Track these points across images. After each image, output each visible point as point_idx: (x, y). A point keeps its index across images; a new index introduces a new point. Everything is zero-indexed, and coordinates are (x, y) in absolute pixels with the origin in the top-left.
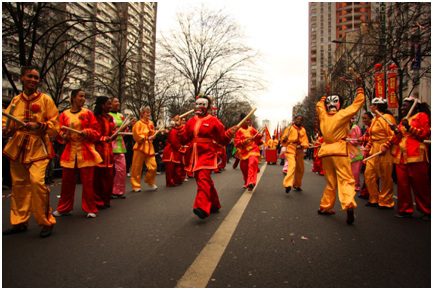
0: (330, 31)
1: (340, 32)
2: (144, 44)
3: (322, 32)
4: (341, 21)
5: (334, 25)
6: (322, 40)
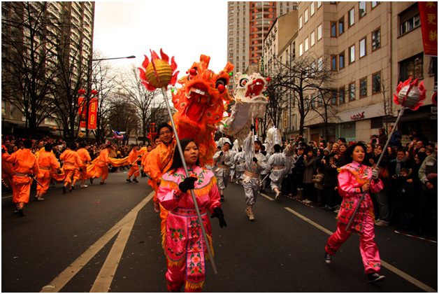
0: (244, 51)
1: (253, 52)
2: (83, 57)
3: (238, 51)
4: (253, 43)
5: (247, 46)
6: (238, 58)
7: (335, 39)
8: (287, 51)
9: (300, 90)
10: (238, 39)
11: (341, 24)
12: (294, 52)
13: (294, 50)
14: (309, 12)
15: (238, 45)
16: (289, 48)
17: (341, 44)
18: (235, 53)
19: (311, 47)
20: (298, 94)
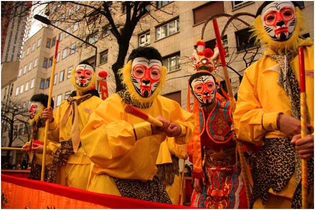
7: (45, 69)
8: (6, 88)
9: (12, 122)
11: (51, 61)
12: (12, 91)
13: (12, 89)
14: (28, 68)
16: (8, 87)
17: (49, 72)
19: (25, 92)
20: (10, 125)
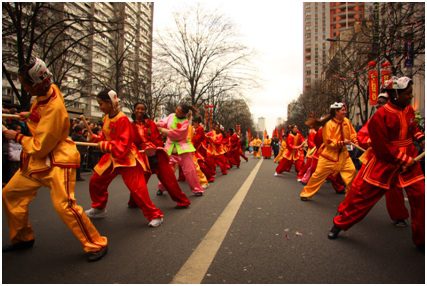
0: (324, 29)
2: (141, 43)
3: (316, 30)
4: (335, 19)
5: (328, 23)
6: (316, 38)
10: (316, 16)
15: (316, 23)
18: (313, 33)
